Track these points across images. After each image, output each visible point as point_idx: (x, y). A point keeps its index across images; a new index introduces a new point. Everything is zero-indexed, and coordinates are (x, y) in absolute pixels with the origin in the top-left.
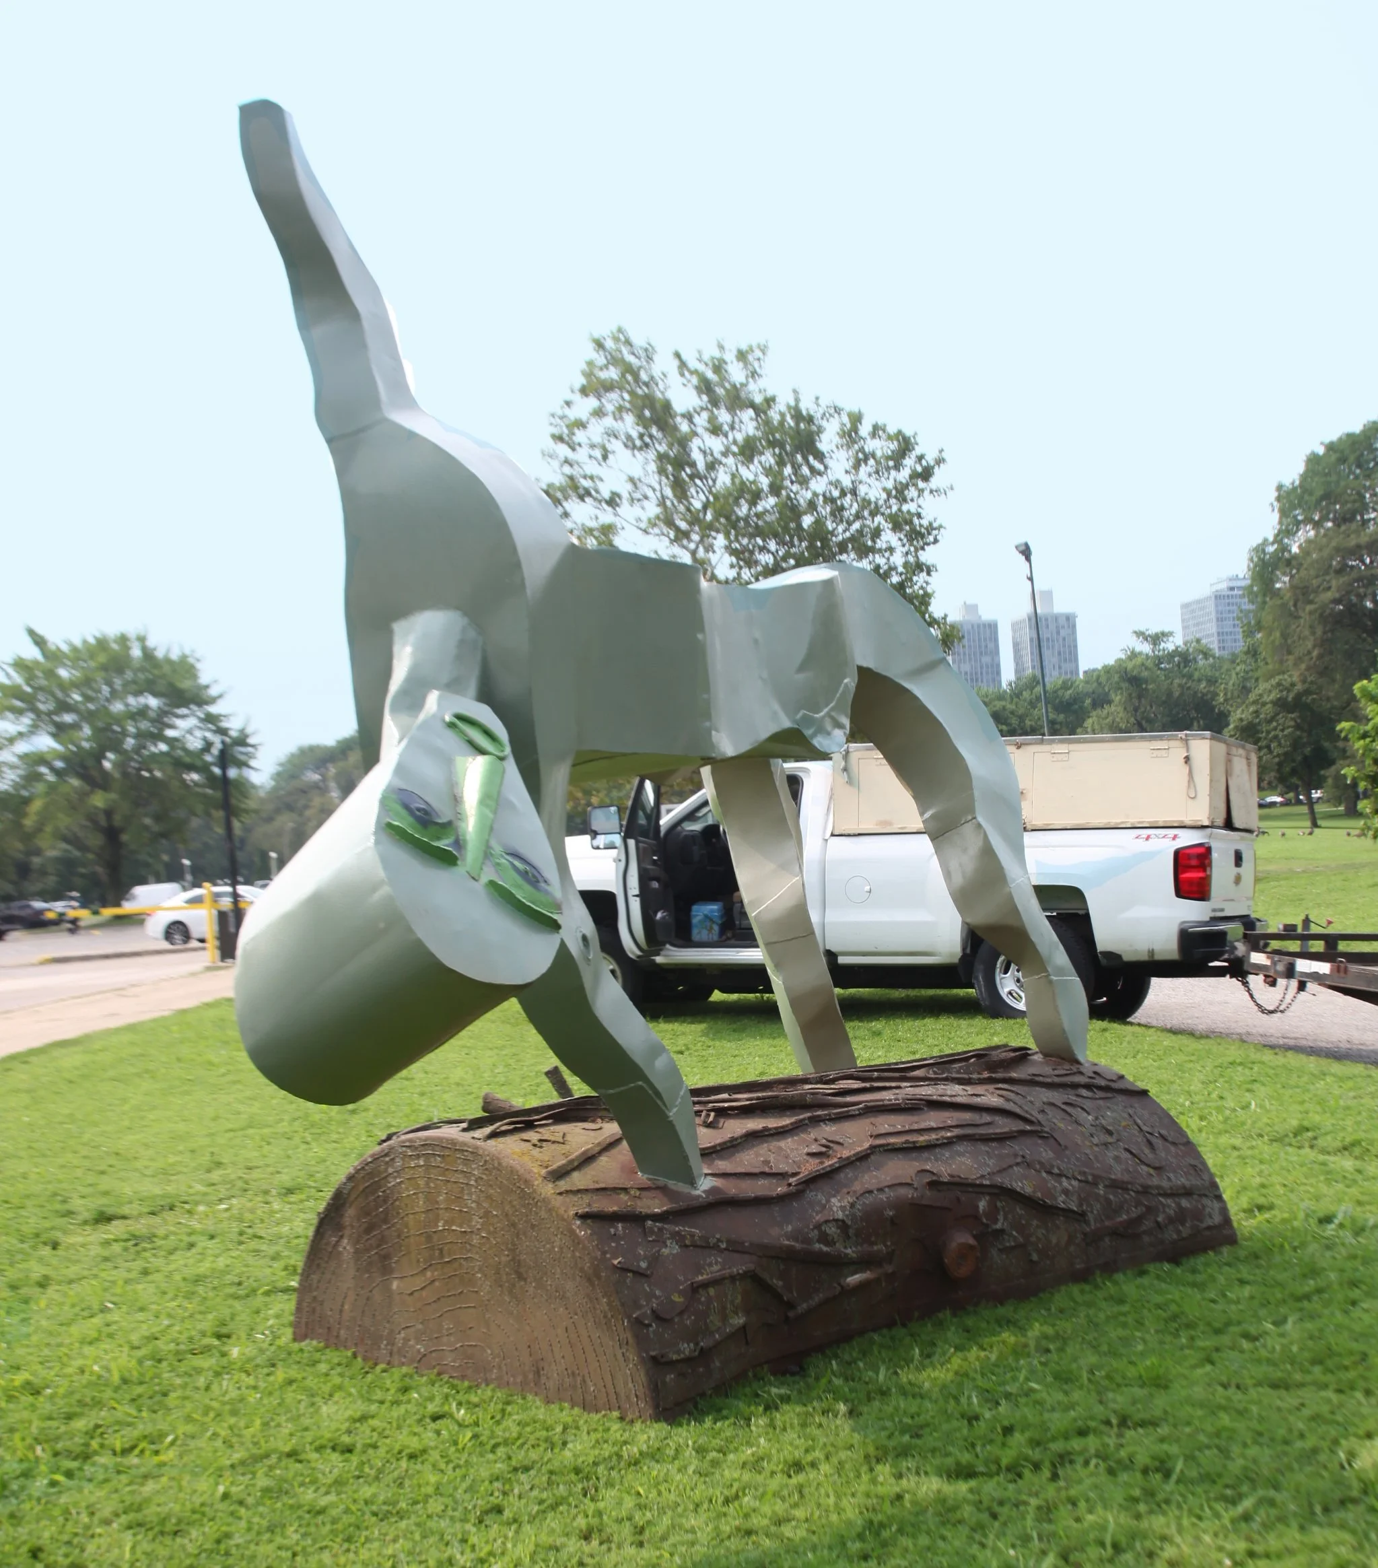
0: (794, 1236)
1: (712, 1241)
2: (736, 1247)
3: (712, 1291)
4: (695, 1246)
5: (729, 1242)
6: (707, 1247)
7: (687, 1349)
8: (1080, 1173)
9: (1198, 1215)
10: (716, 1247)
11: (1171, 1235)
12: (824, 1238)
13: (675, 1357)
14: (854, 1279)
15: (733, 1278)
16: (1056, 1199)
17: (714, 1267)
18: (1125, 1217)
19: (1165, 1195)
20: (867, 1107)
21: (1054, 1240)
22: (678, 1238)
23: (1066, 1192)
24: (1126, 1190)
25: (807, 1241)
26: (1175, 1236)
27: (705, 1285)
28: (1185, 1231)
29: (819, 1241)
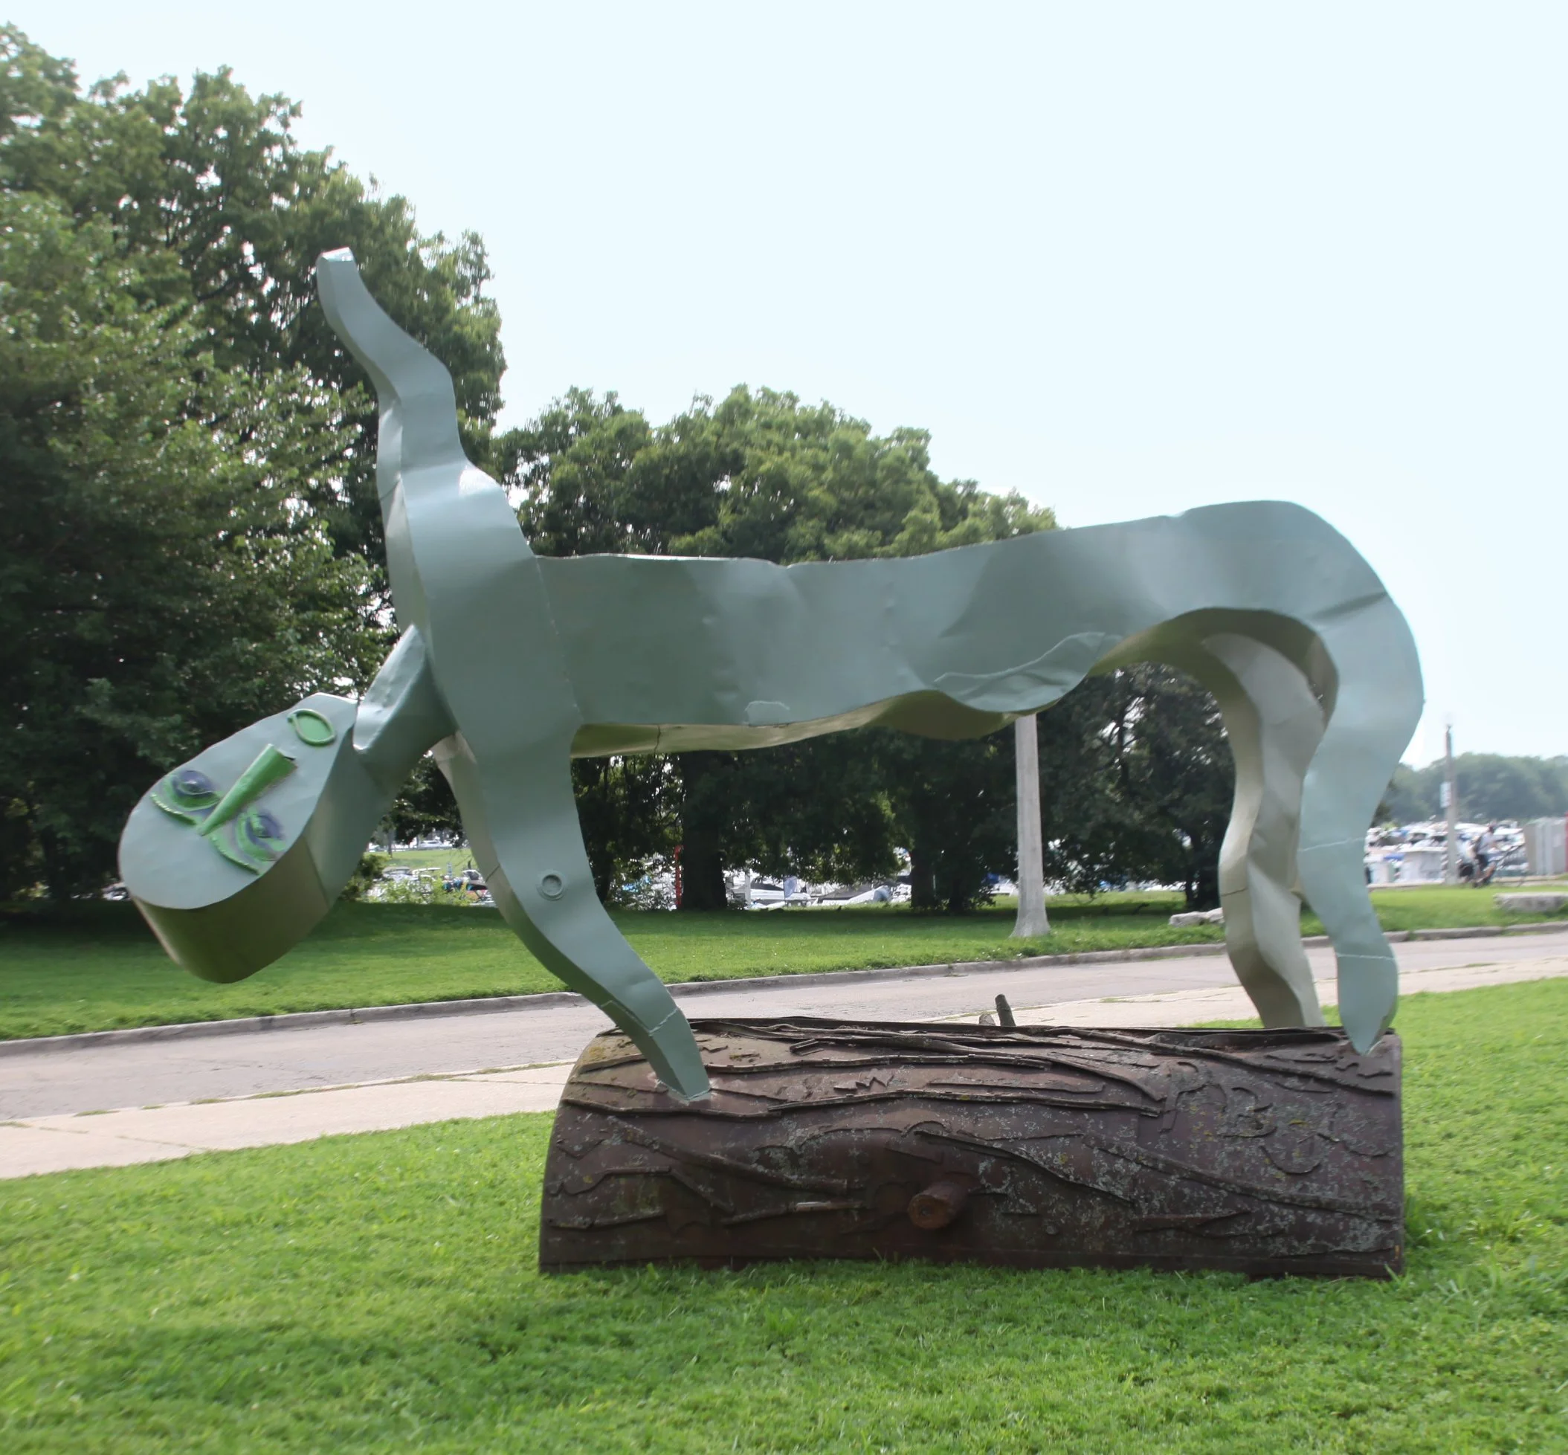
0: (730, 1154)
1: (648, 1141)
2: (665, 1151)
3: (623, 1181)
4: (635, 1143)
5: (662, 1145)
6: (643, 1145)
7: (578, 1221)
8: (1147, 1158)
9: (1330, 1234)
10: (649, 1147)
11: (1279, 1247)
12: (764, 1160)
13: (562, 1225)
14: (802, 1205)
15: (647, 1175)
16: (1094, 1178)
17: (639, 1161)
18: (1199, 1215)
19: (1281, 1203)
20: (971, 1058)
21: (1084, 1219)
22: (623, 1132)
23: (1114, 1174)
24: (1216, 1187)
25: (748, 1161)
26: (1284, 1251)
27: (618, 1175)
28: (1303, 1249)
29: (759, 1162)
